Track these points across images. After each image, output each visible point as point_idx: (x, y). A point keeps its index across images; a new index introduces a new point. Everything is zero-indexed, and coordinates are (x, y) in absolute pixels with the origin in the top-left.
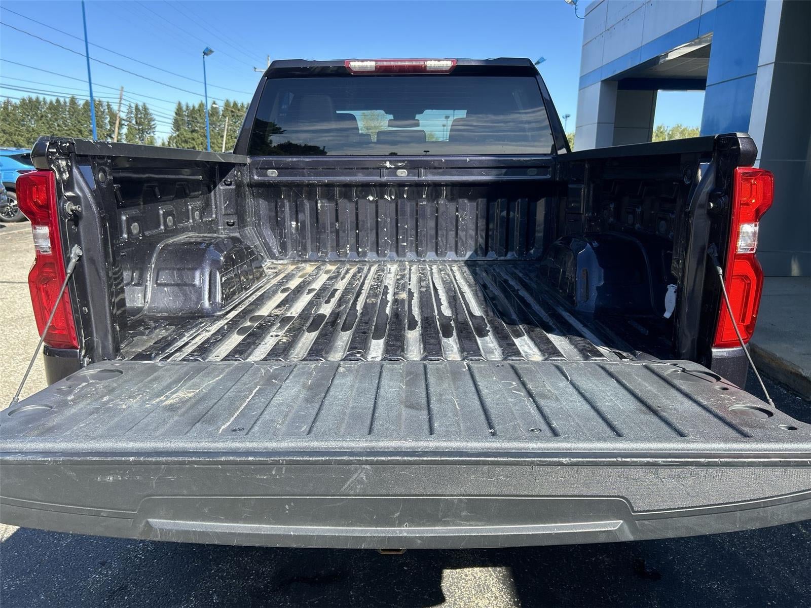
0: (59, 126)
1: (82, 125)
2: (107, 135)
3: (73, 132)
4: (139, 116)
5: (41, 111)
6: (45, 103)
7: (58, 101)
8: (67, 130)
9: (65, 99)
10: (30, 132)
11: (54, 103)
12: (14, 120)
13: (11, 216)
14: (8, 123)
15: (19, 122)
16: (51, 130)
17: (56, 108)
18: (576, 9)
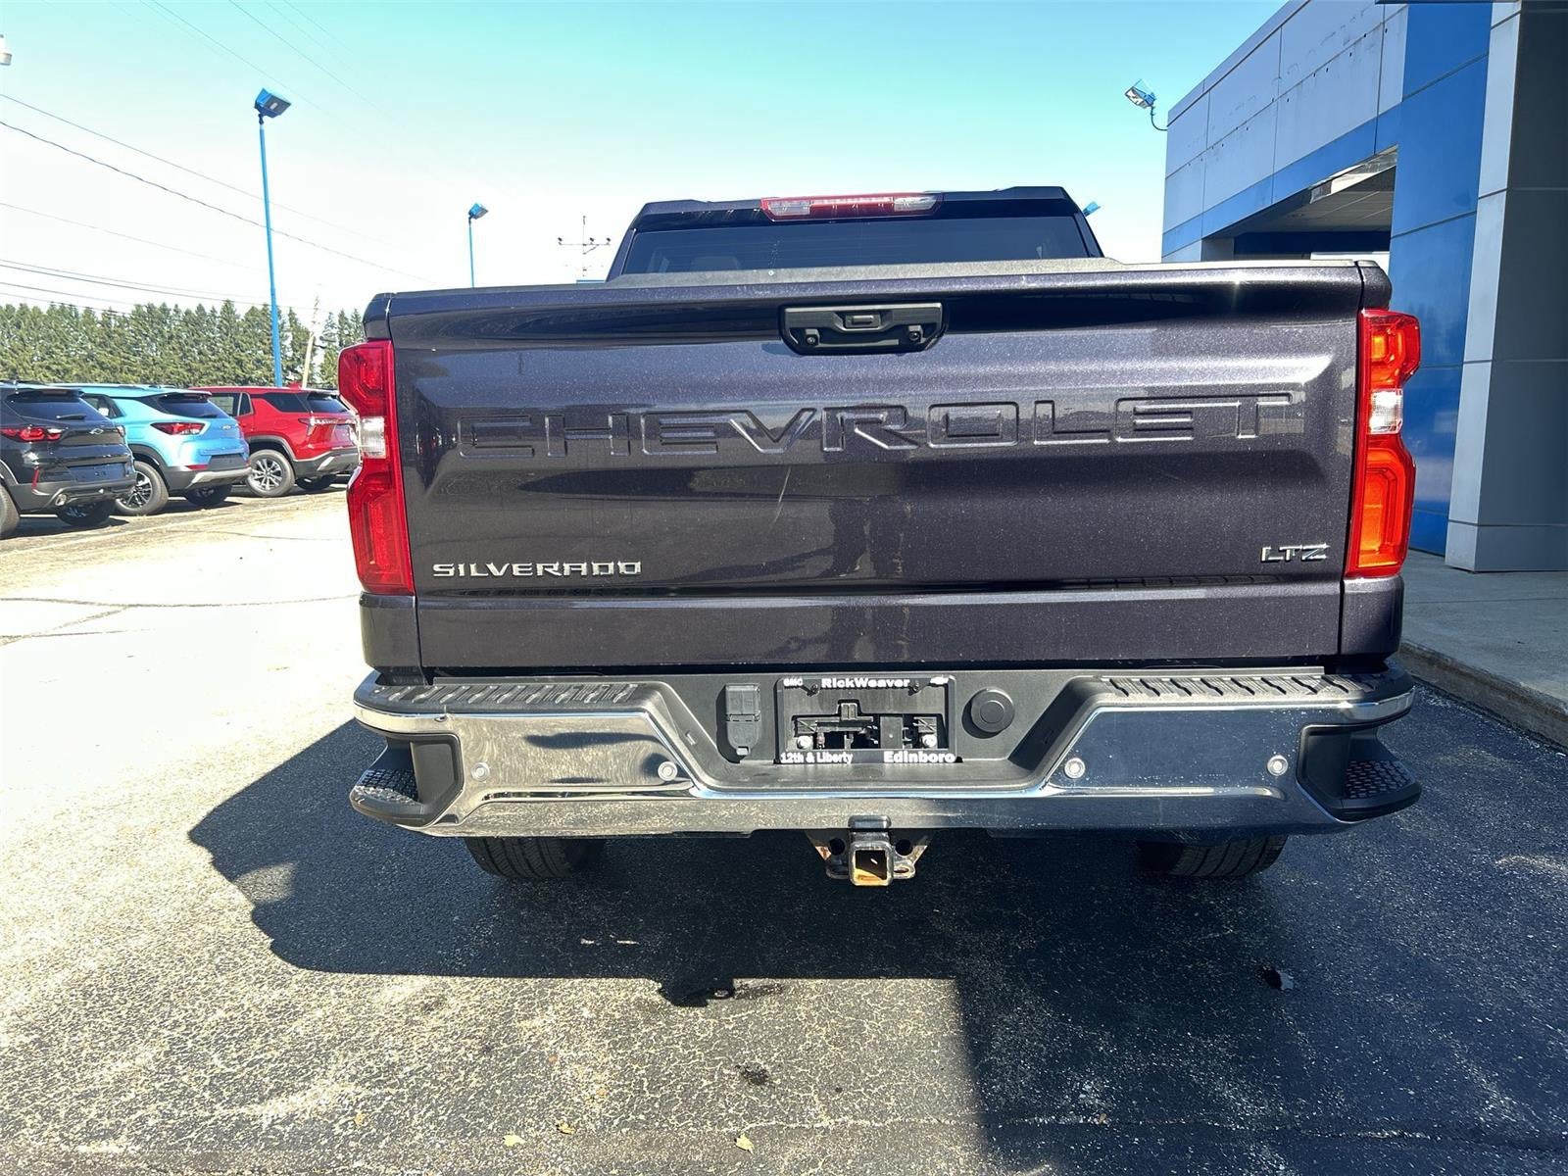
0: (200, 353)
1: (242, 351)
2: (288, 367)
3: (227, 364)
4: (346, 332)
5: (169, 327)
6: (177, 311)
7: (200, 308)
8: (215, 361)
9: (213, 304)
10: (148, 365)
11: (194, 312)
12: (119, 345)
13: (138, 505)
14: (109, 349)
15: (129, 348)
16: (187, 362)
17: (196, 320)
18: (1152, 115)
